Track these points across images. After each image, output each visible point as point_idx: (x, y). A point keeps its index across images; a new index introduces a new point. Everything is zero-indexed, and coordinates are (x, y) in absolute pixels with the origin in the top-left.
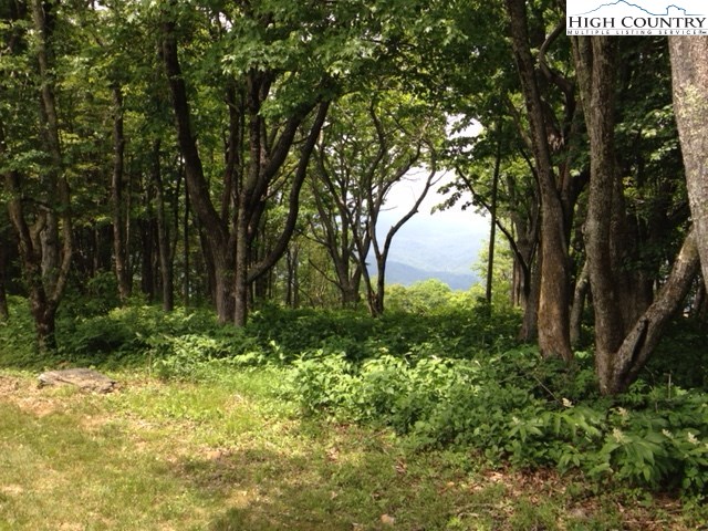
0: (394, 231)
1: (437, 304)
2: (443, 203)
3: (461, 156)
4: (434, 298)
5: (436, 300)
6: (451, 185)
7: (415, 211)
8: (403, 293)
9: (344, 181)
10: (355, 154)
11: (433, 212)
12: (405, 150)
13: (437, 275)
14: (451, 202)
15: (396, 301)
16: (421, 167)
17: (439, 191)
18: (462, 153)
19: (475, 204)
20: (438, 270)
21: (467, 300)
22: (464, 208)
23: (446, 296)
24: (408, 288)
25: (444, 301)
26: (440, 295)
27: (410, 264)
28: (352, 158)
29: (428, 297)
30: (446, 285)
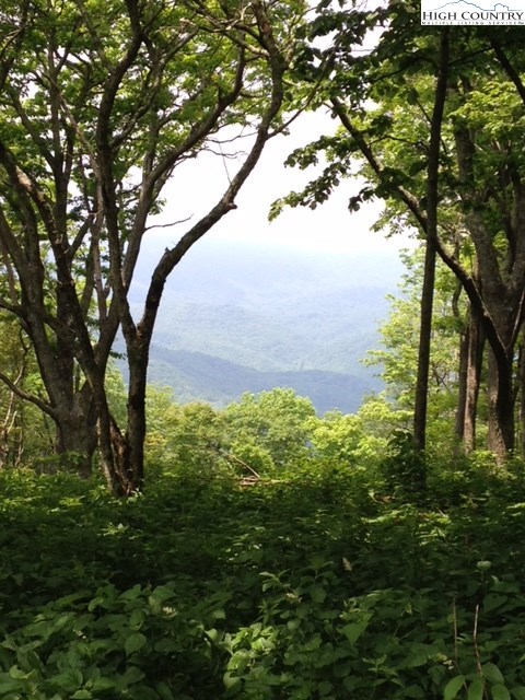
0: (171, 259)
1: (284, 443)
2: (300, 190)
3: (348, 71)
4: (279, 429)
5: (283, 435)
6: (323, 143)
7: (225, 206)
8: (208, 422)
9: (59, 158)
10: (87, 93)
11: (275, 213)
12: (208, 81)
13: (285, 378)
14: (320, 190)
15: (192, 440)
16: (245, 124)
17: (290, 162)
18: (350, 61)
19: (381, 193)
20: (285, 368)
21: (352, 433)
22: (354, 204)
23: (305, 425)
24: (220, 409)
25: (301, 438)
26: (292, 423)
27: (226, 356)
28: (80, 103)
29: (264, 427)
30: (307, 401)
